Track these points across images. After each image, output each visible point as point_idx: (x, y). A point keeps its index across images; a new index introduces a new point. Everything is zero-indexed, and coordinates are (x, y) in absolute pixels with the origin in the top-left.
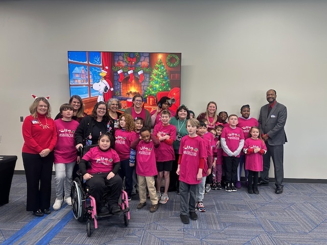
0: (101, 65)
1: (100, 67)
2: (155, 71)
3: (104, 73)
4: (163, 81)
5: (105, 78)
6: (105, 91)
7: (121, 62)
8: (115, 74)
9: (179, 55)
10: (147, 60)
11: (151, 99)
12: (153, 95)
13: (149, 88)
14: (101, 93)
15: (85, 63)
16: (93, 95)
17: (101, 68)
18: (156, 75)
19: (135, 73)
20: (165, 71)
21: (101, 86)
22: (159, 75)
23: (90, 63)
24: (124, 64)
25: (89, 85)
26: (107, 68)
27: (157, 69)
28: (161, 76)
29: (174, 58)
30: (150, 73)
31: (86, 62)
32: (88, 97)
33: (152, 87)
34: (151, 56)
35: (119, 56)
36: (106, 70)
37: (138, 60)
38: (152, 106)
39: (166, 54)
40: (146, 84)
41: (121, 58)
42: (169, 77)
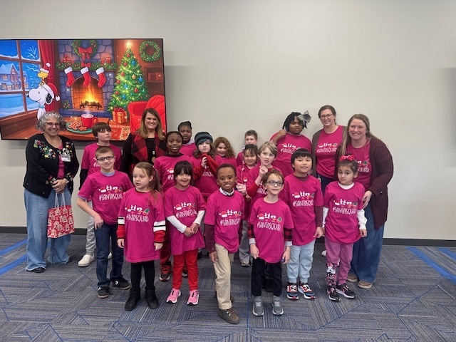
0: (39, 60)
1: (38, 63)
2: (123, 69)
3: (44, 73)
4: (136, 84)
5: (47, 81)
6: (48, 100)
7: (70, 55)
8: (61, 74)
9: (160, 42)
10: (110, 50)
11: (119, 114)
12: (122, 106)
13: (114, 95)
14: (42, 105)
15: (14, 57)
16: (31, 107)
17: (40, 66)
18: (124, 75)
19: (92, 71)
20: (139, 68)
21: (41, 94)
22: (129, 74)
23: (23, 58)
24: (73, 58)
25: (24, 93)
26: (48, 65)
27: (126, 65)
28: (133, 76)
29: (152, 49)
30: (115, 72)
31: (17, 57)
32: (24, 111)
33: (119, 94)
34: (115, 44)
35: (65, 45)
36: (47, 68)
37: (95, 51)
38: (122, 124)
39: (138, 41)
40: (109, 89)
41: (69, 49)
42: (145, 77)
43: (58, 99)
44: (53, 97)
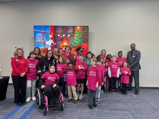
0: (50, 32)
1: (49, 33)
2: (76, 35)
3: (51, 36)
4: (80, 40)
5: (52, 39)
7: (60, 31)
8: (56, 37)
9: (88, 27)
10: (72, 29)
11: (74, 48)
12: (75, 46)
13: (73, 43)
14: (50, 46)
15: (42, 31)
16: (46, 47)
18: (76, 37)
19: (66, 36)
20: (81, 35)
22: (78, 37)
23: (44, 31)
24: (61, 32)
25: (44, 42)
26: (52, 34)
27: (77, 34)
28: (79, 37)
29: (85, 29)
30: (73, 36)
31: (43, 31)
32: (44, 48)
33: (74, 43)
34: (74, 28)
35: (58, 28)
37: (68, 30)
38: (75, 52)
39: (81, 27)
40: (71, 41)
41: (59, 29)
42: (82, 38)
43: (55, 44)
44: (53, 44)
